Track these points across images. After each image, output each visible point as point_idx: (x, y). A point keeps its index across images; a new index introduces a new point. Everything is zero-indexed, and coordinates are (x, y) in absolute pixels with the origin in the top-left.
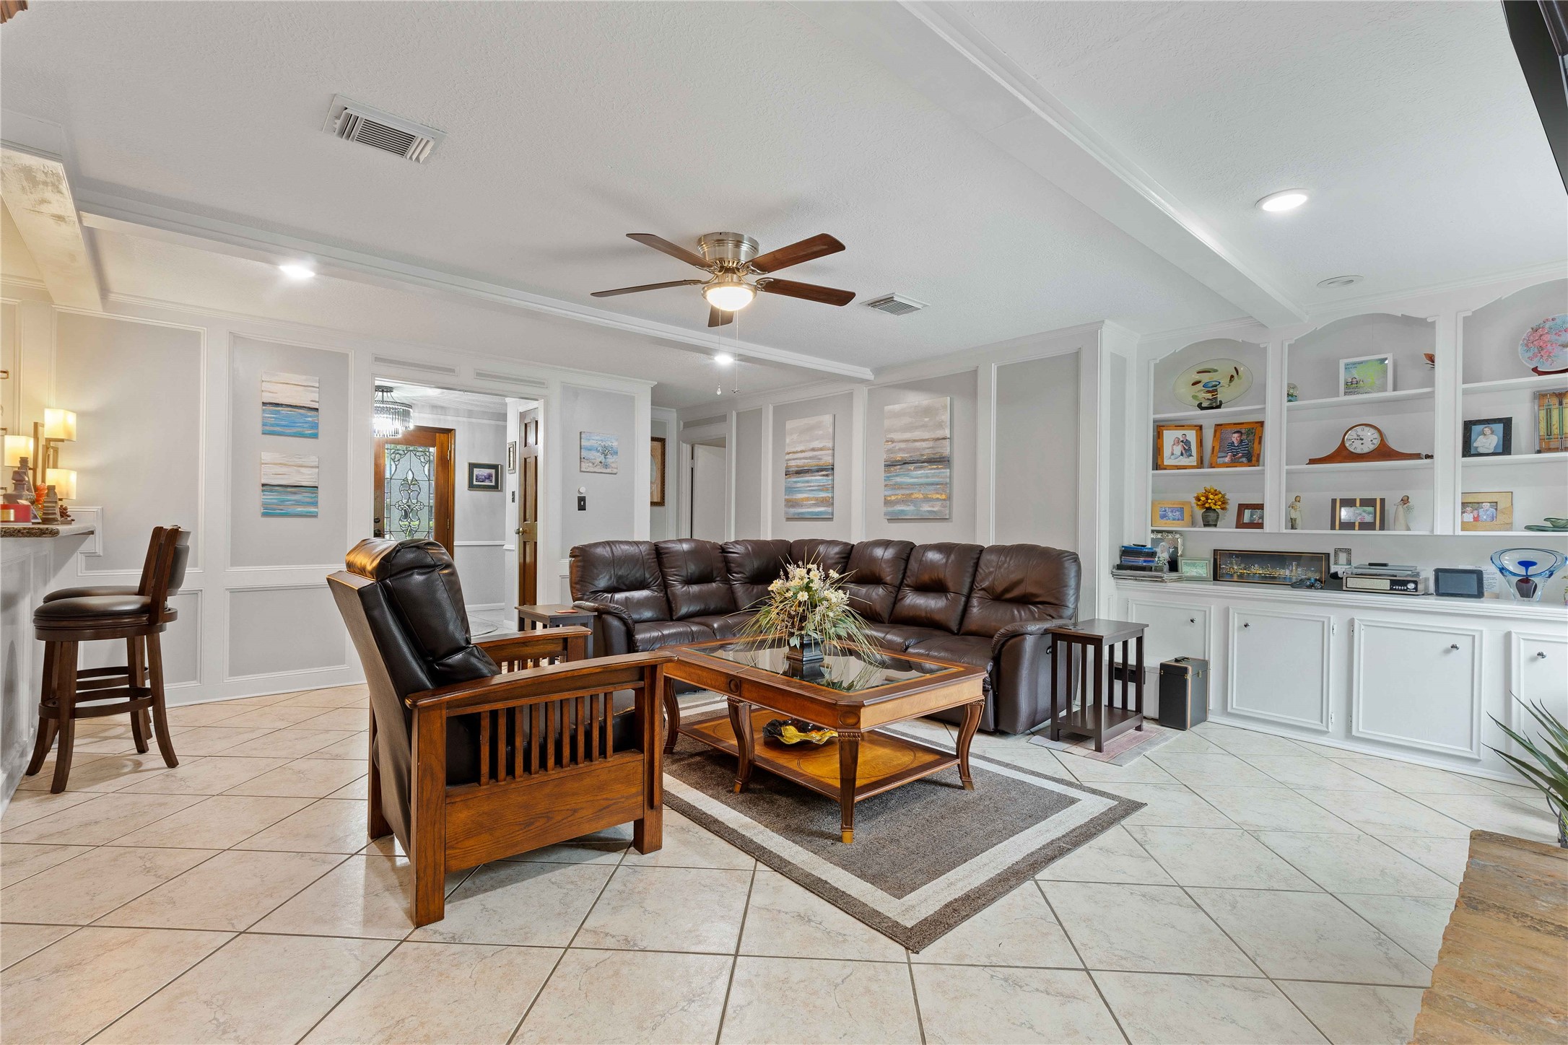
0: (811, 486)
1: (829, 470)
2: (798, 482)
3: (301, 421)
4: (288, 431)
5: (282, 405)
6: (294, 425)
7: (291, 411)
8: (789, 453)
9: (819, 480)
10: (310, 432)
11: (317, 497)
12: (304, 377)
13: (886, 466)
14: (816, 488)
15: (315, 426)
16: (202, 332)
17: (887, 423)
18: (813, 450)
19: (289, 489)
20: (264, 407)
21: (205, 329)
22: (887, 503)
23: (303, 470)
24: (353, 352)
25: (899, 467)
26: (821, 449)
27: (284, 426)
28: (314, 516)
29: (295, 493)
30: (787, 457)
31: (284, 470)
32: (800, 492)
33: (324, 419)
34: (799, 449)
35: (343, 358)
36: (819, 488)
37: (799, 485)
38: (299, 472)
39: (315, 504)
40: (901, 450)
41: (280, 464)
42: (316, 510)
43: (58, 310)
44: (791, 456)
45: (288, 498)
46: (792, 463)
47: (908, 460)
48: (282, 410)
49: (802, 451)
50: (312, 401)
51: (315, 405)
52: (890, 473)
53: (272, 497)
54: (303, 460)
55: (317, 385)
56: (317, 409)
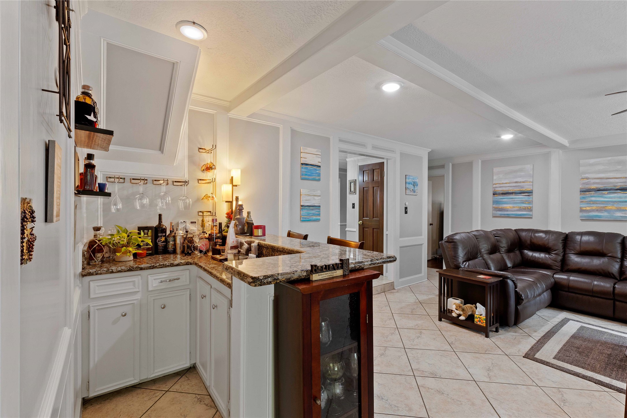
0: (514, 201)
1: (529, 193)
2: (504, 198)
3: (315, 172)
4: (310, 178)
5: (308, 164)
6: (312, 174)
7: (311, 168)
8: (495, 184)
9: (522, 198)
10: (318, 178)
11: (320, 211)
12: (316, 150)
13: (581, 191)
14: (519, 202)
15: (319, 175)
16: (280, 127)
17: (582, 169)
18: (516, 182)
19: (311, 208)
20: (302, 166)
21: (282, 125)
22: (582, 210)
23: (316, 198)
24: (332, 137)
25: (593, 192)
26: (523, 182)
27: (309, 175)
28: (318, 220)
29: (313, 210)
30: (494, 186)
31: (309, 198)
32: (505, 203)
33: (322, 171)
34: (505, 182)
35: (328, 140)
36: (522, 202)
37: (504, 200)
38: (314, 199)
39: (319, 215)
40: (594, 183)
41: (308, 195)
42: (319, 218)
43: (229, 116)
44: (497, 185)
45: (311, 212)
46: (497, 189)
47: (601, 189)
48: (308, 167)
49: (506, 183)
50: (319, 162)
51: (319, 164)
52: (586, 195)
53: (304, 212)
54: (315, 192)
55: (320, 154)
56: (320, 166)
